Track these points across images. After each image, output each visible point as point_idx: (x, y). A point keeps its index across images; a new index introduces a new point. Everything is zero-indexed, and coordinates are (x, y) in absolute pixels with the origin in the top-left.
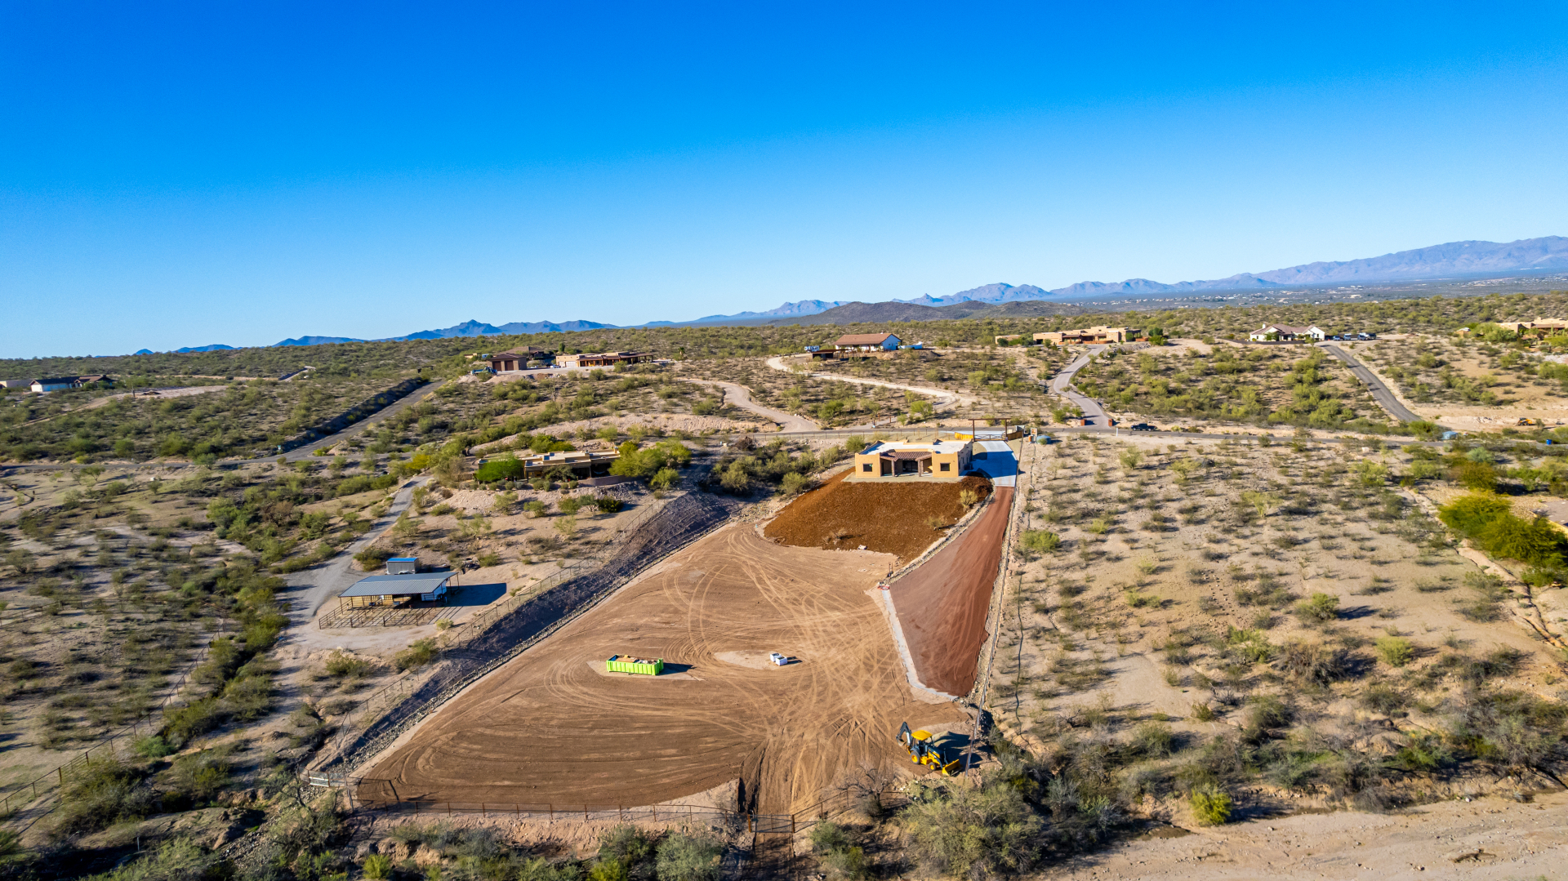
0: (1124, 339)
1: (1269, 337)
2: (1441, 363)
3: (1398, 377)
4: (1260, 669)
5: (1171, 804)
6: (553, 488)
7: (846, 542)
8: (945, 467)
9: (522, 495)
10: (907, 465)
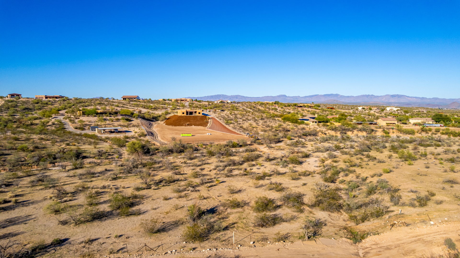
0: (191, 101)
1: (220, 103)
2: (255, 107)
3: (250, 109)
4: (278, 132)
5: (283, 139)
6: (110, 116)
7: (188, 125)
8: (199, 113)
9: (105, 117)
10: (191, 113)
